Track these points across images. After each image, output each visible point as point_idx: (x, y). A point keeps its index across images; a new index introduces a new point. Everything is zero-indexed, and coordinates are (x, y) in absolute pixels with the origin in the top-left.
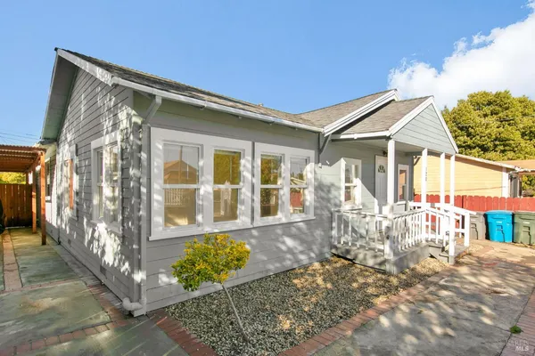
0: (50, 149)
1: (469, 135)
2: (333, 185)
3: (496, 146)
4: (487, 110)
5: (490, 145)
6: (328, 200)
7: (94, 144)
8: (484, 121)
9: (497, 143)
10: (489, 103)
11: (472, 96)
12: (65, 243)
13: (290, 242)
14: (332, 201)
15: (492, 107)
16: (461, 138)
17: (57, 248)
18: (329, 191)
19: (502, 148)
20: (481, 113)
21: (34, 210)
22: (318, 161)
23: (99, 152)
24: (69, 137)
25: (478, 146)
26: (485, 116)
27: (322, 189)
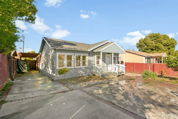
0: (40, 53)
1: (147, 46)
2: (92, 61)
3: (156, 49)
4: (153, 39)
5: (154, 48)
6: (91, 64)
7: (49, 54)
8: (151, 42)
9: (156, 48)
10: (154, 37)
11: (149, 35)
12: (43, 72)
13: (81, 71)
14: (92, 64)
15: (154, 38)
16: (145, 47)
17: (42, 73)
18: (91, 62)
19: (157, 49)
20: (151, 39)
21: (37, 66)
22: (89, 56)
23: (49, 55)
24: (44, 52)
25: (150, 49)
26: (153, 40)
27: (90, 62)
